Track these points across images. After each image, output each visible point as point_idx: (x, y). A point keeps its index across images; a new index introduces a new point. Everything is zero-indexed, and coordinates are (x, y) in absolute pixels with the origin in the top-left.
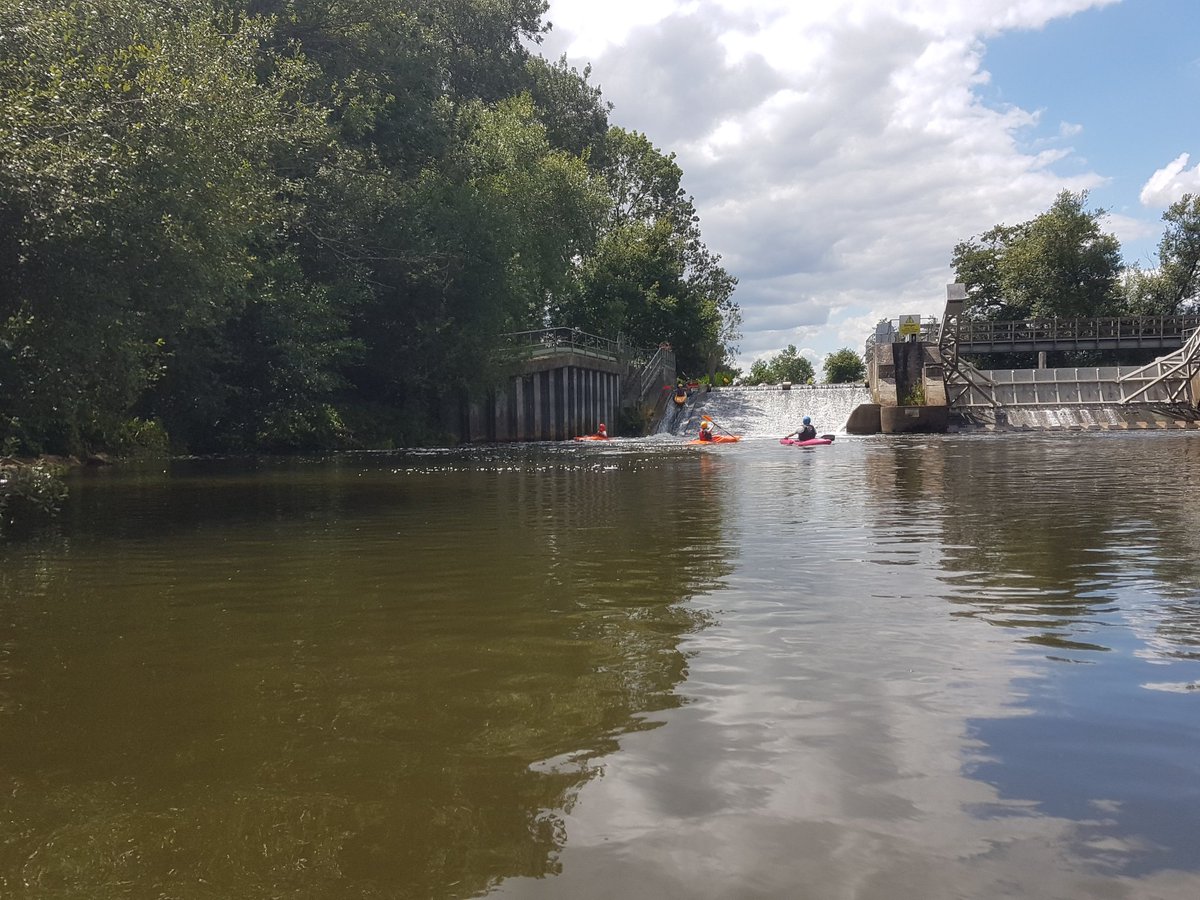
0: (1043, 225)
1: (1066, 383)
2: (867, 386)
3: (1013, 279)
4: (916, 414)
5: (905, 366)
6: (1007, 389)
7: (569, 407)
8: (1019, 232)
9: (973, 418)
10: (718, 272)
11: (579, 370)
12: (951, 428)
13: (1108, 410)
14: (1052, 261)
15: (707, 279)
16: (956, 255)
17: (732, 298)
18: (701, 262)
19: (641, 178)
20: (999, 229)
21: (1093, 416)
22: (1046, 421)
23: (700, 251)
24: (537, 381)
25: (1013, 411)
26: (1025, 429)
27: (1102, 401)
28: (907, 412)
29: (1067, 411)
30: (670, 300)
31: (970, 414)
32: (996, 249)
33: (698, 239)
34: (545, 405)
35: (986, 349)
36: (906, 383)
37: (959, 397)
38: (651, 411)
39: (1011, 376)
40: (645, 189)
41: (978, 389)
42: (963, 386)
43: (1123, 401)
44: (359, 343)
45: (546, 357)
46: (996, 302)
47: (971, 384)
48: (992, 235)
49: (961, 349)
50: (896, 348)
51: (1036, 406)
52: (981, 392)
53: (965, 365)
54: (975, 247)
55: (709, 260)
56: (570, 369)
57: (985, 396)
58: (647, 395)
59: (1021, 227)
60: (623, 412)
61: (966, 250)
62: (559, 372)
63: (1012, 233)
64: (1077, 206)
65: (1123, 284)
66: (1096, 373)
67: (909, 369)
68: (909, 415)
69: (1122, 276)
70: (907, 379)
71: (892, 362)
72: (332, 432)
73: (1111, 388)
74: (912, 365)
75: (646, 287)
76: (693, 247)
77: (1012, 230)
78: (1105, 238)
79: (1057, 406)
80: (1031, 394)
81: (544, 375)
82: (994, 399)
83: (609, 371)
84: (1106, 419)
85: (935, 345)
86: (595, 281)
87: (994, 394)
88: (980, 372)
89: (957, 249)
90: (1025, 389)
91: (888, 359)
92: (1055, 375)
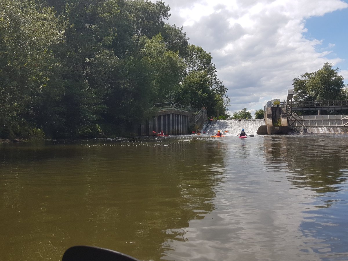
0: (320, 73)
1: (325, 120)
2: (264, 120)
3: (311, 88)
4: (278, 128)
5: (275, 114)
6: (307, 121)
7: (172, 126)
8: (313, 75)
9: (297, 130)
10: (222, 87)
11: (175, 115)
12: (290, 133)
13: (338, 128)
14: (323, 83)
15: (219, 88)
16: (294, 81)
17: (226, 94)
18: (217, 83)
19: (200, 59)
20: (307, 74)
21: (334, 130)
22: (319, 131)
23: (217, 80)
24: (162, 118)
25: (309, 128)
26: (312, 134)
27: (336, 125)
28: (275, 128)
29: (326, 128)
30: (206, 95)
31: (296, 129)
32: (306, 79)
33: (216, 77)
34: (164, 125)
35: (301, 109)
36: (275, 119)
37: (293, 124)
38: (198, 127)
39: (309, 117)
40: (201, 63)
41: (298, 121)
42: (294, 120)
43: (343, 125)
44: (105, 106)
45: (165, 111)
46: (306, 96)
47: (296, 120)
48: (305, 76)
49: (293, 109)
50: (272, 109)
51: (316, 126)
52: (299, 122)
53: (294, 114)
54: (300, 79)
55: (220, 83)
56: (173, 114)
57: (301, 124)
58: (197, 122)
59: (313, 73)
60: (189, 127)
61: (297, 80)
62: (169, 115)
63: (311, 75)
64: (330, 67)
65: (344, 90)
66: (335, 117)
67: (276, 115)
68: (276, 129)
69: (344, 88)
70: (276, 118)
71: (271, 113)
72: (98, 132)
73: (339, 121)
74: (277, 114)
75: (199, 91)
76: (215, 79)
77: (311, 74)
78: (339, 76)
79: (323, 126)
80: (315, 123)
81: (164, 116)
82: (303, 124)
83: (185, 115)
84: (337, 130)
85: (285, 108)
86: (184, 89)
87: (303, 123)
88: (299, 116)
89: (294, 80)
90: (313, 121)
91: (270, 112)
92: (322, 117)
